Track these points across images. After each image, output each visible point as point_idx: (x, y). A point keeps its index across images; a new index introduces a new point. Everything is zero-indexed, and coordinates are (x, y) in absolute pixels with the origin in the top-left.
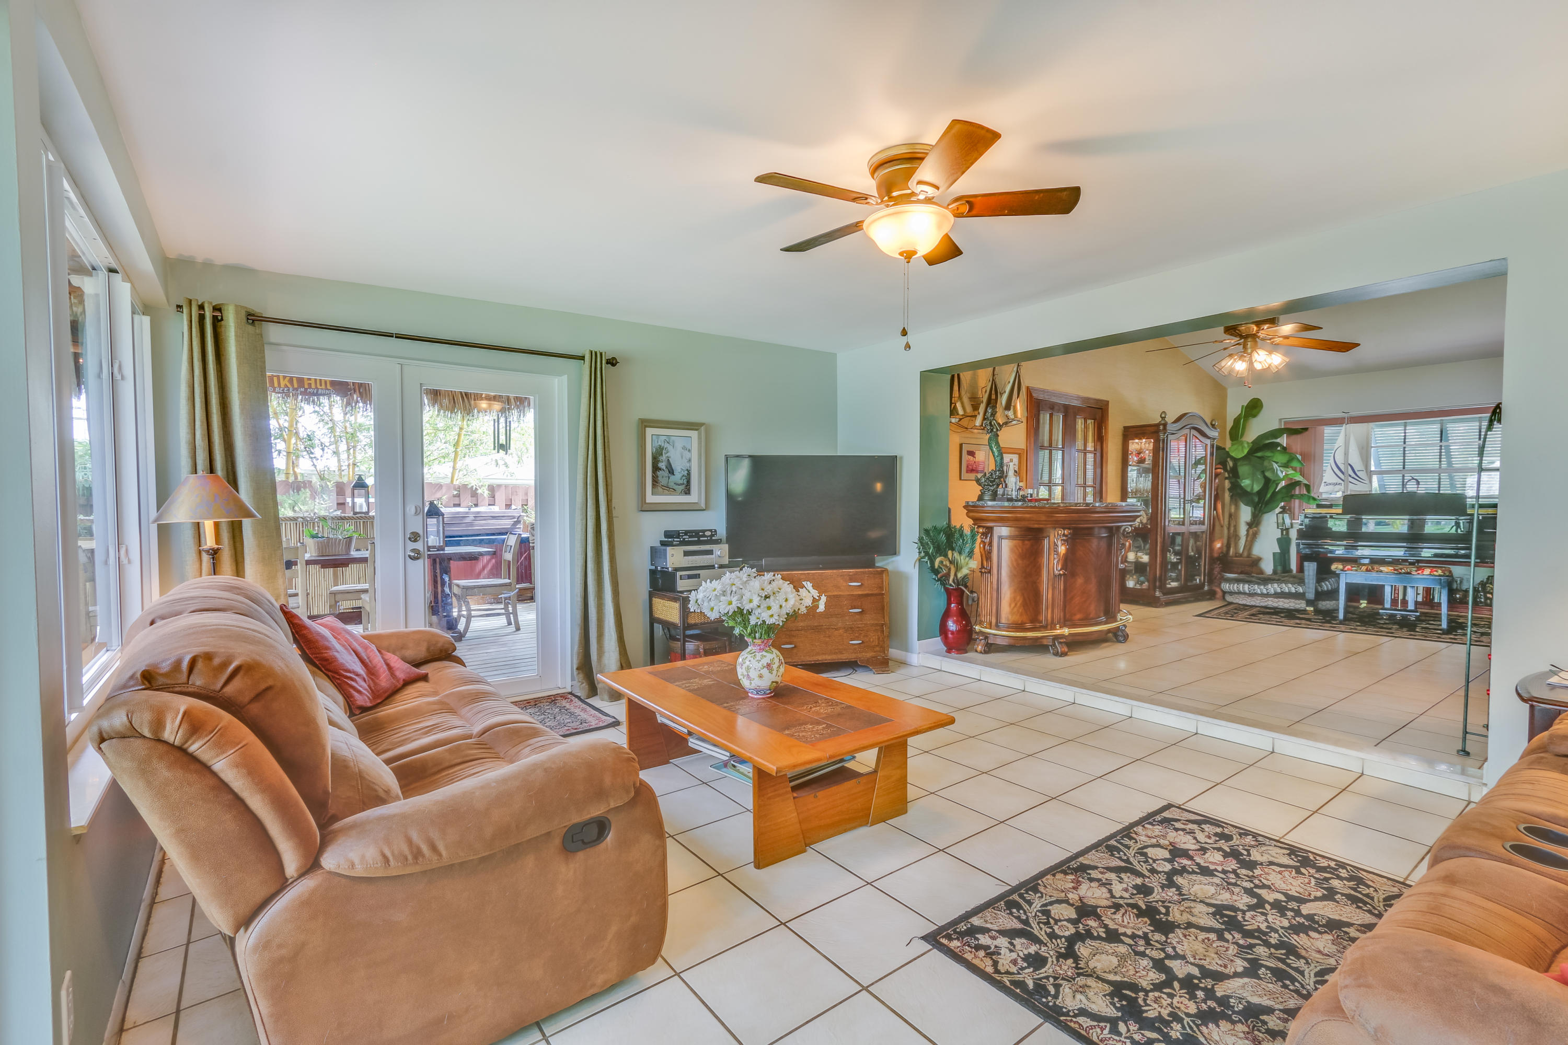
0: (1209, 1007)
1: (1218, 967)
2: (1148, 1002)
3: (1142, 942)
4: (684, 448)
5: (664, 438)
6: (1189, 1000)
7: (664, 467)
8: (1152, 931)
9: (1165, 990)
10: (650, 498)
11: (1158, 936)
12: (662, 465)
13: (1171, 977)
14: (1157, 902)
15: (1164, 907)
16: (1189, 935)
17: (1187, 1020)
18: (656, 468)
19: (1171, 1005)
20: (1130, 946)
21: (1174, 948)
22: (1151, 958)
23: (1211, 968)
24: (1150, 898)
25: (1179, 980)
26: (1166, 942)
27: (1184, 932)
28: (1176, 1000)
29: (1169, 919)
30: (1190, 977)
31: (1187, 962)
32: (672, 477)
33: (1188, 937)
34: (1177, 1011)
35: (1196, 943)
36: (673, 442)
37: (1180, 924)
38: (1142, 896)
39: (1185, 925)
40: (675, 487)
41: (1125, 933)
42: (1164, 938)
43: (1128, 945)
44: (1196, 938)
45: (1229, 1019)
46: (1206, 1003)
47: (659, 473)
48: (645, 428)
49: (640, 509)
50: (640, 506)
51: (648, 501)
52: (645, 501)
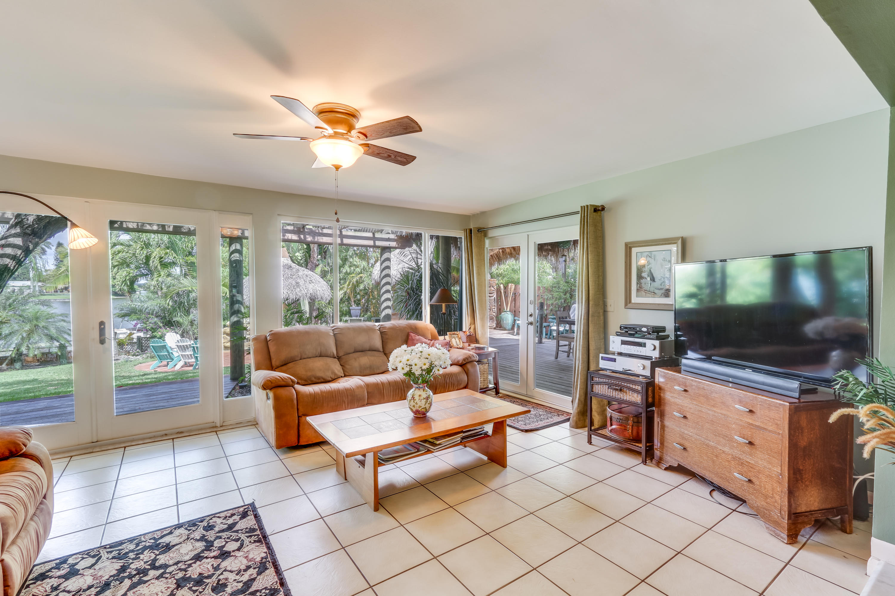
0: (126, 572)
1: (137, 590)
2: (152, 554)
3: (183, 567)
4: (664, 260)
5: (647, 253)
6: (137, 568)
7: (646, 276)
8: (185, 575)
9: (150, 561)
10: (635, 299)
11: (180, 575)
12: (644, 275)
13: (154, 567)
14: (204, 589)
15: (197, 590)
16: (166, 590)
17: (131, 561)
18: (640, 277)
19: (142, 560)
20: (185, 562)
21: (167, 578)
22: (171, 566)
23: (140, 586)
24: (209, 587)
25: (149, 570)
26: (174, 577)
27: (171, 589)
28: (142, 563)
29: (186, 588)
30: (146, 575)
31: (154, 578)
32: (653, 284)
33: (166, 588)
34: (138, 560)
35: (160, 590)
36: (655, 256)
37: (177, 590)
38: (215, 585)
39: (175, 593)
40: (656, 291)
41: (195, 563)
42: (176, 577)
43: (187, 561)
44: (162, 592)
45: (113, 576)
46: (129, 572)
47: (643, 281)
48: (630, 248)
49: (626, 307)
50: (626, 305)
51: (633, 301)
52: (630, 302)
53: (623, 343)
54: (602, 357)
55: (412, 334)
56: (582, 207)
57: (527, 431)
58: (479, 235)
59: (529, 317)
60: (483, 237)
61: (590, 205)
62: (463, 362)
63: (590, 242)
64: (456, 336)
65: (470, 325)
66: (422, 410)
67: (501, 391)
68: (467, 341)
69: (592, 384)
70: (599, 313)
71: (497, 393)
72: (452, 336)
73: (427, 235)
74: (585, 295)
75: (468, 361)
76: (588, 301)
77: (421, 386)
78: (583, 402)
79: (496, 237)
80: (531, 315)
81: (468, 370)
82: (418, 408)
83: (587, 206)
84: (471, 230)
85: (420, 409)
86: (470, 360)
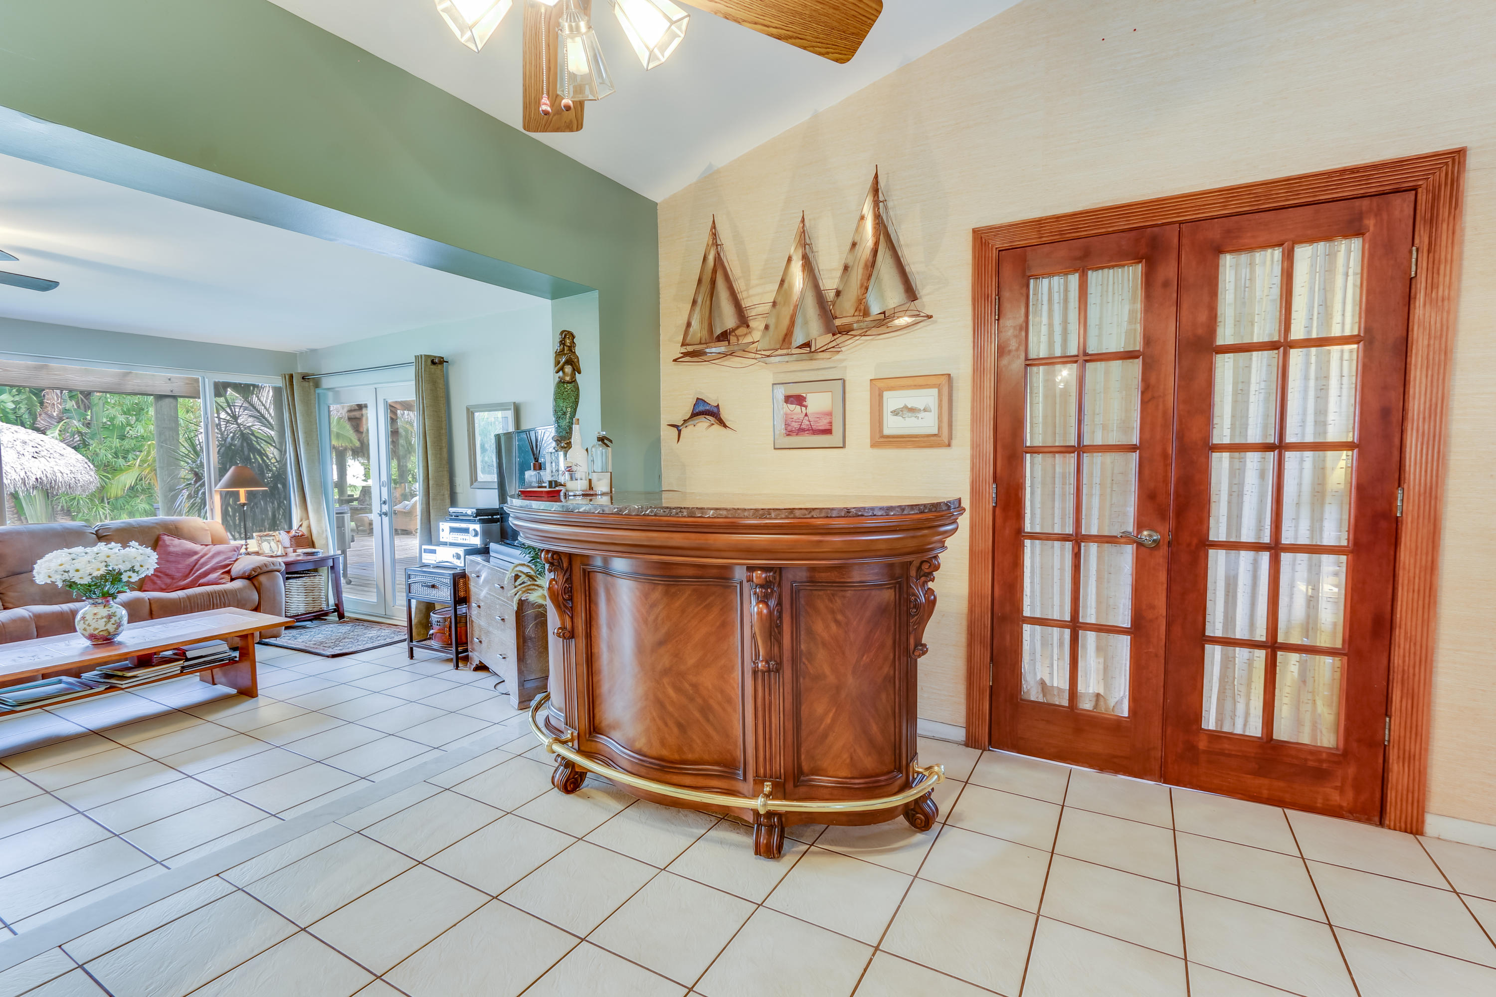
10: (481, 477)
18: (483, 449)
48: (473, 414)
49: (472, 487)
50: (472, 484)
51: (479, 480)
52: (476, 480)
53: (453, 530)
54: (424, 549)
55: (166, 538)
56: (416, 356)
57: (334, 656)
58: (306, 384)
59: (383, 505)
60: (312, 388)
61: (425, 355)
62: (251, 573)
63: (426, 404)
64: (271, 538)
65: (301, 520)
66: (101, 633)
67: (346, 614)
68: (291, 544)
69: (410, 584)
70: (444, 495)
71: (341, 616)
72: (264, 538)
73: (207, 380)
74: (423, 472)
75: (262, 571)
76: (426, 481)
77: (100, 601)
78: (424, 610)
79: (337, 389)
80: (385, 503)
81: (260, 583)
82: (92, 632)
83: (421, 356)
84: (291, 376)
85: (96, 632)
86: (265, 569)
